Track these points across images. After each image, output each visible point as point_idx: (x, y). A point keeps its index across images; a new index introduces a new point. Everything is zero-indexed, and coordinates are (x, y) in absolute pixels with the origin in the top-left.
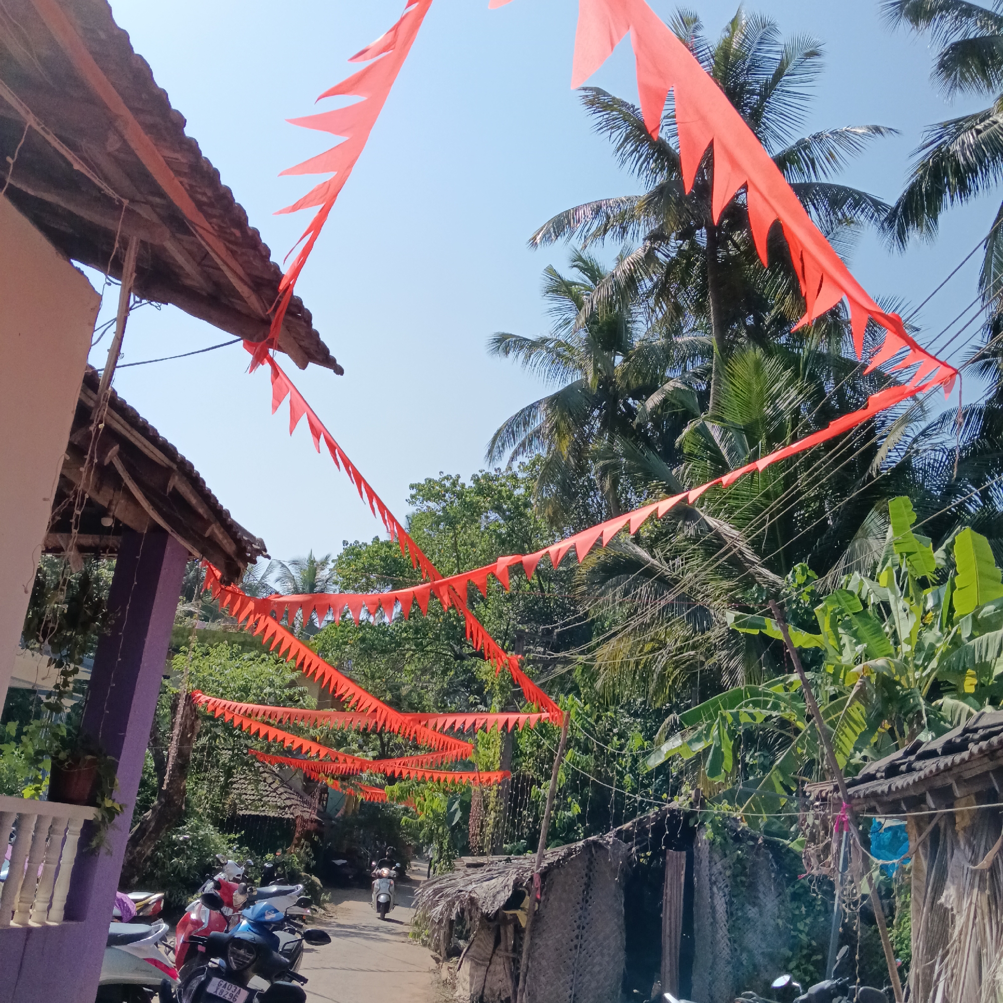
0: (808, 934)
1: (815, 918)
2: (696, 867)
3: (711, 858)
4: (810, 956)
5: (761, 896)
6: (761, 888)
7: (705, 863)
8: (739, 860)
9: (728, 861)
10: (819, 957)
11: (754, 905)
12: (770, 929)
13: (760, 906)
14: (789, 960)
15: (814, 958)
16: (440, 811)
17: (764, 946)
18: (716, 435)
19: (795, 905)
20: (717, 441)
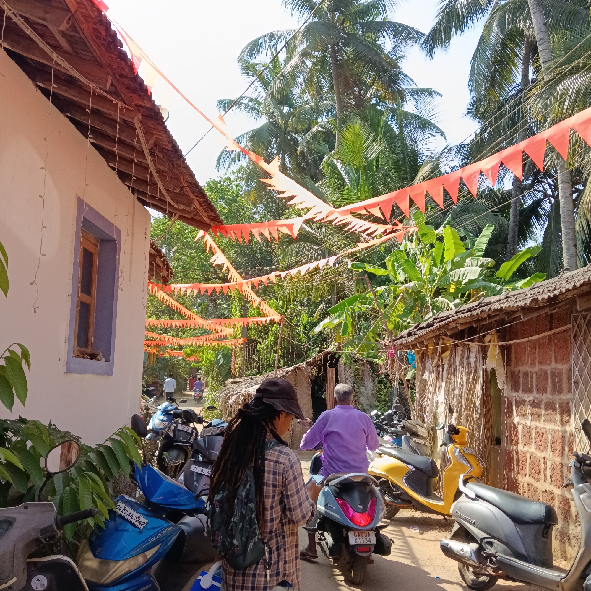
0: (385, 396)
5: (366, 383)
6: (366, 380)
8: (357, 369)
9: (352, 370)
10: (390, 404)
11: (363, 386)
12: (370, 395)
13: (365, 387)
15: (387, 405)
16: (212, 359)
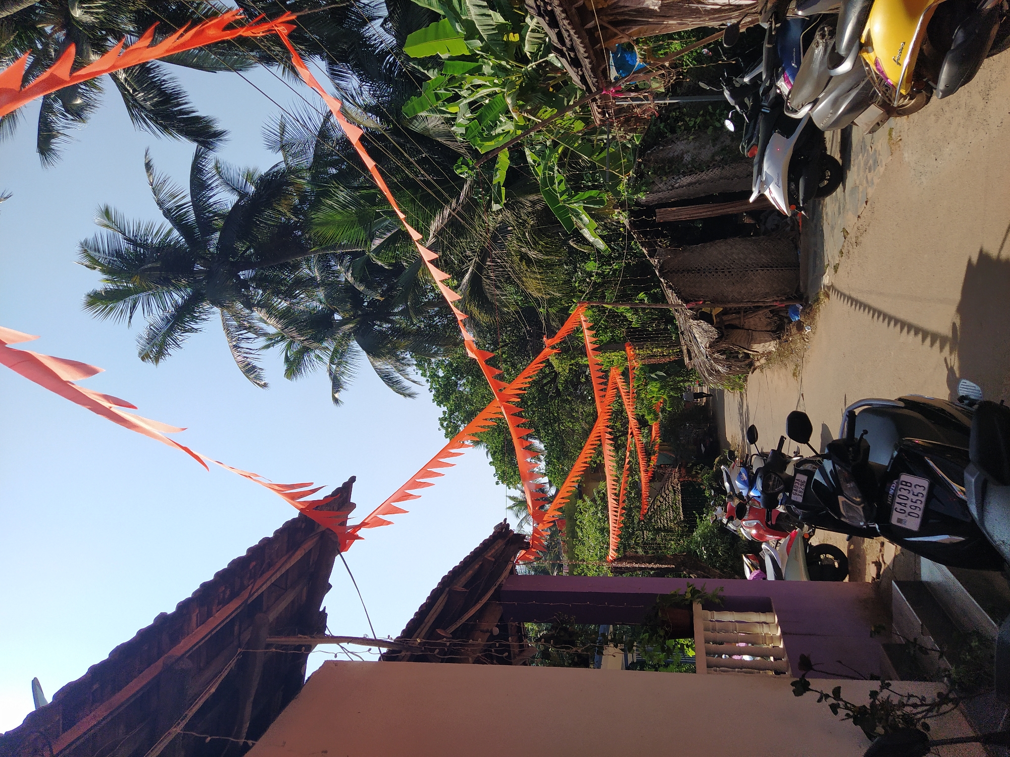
0: (696, 118)
1: (685, 115)
2: (664, 201)
3: (656, 192)
4: (710, 113)
7: (660, 195)
9: (657, 180)
10: (710, 107)
11: (682, 158)
13: (683, 154)
14: (715, 128)
15: (711, 110)
16: (659, 386)
17: (708, 146)
18: (377, 242)
19: (678, 130)
20: (383, 240)
